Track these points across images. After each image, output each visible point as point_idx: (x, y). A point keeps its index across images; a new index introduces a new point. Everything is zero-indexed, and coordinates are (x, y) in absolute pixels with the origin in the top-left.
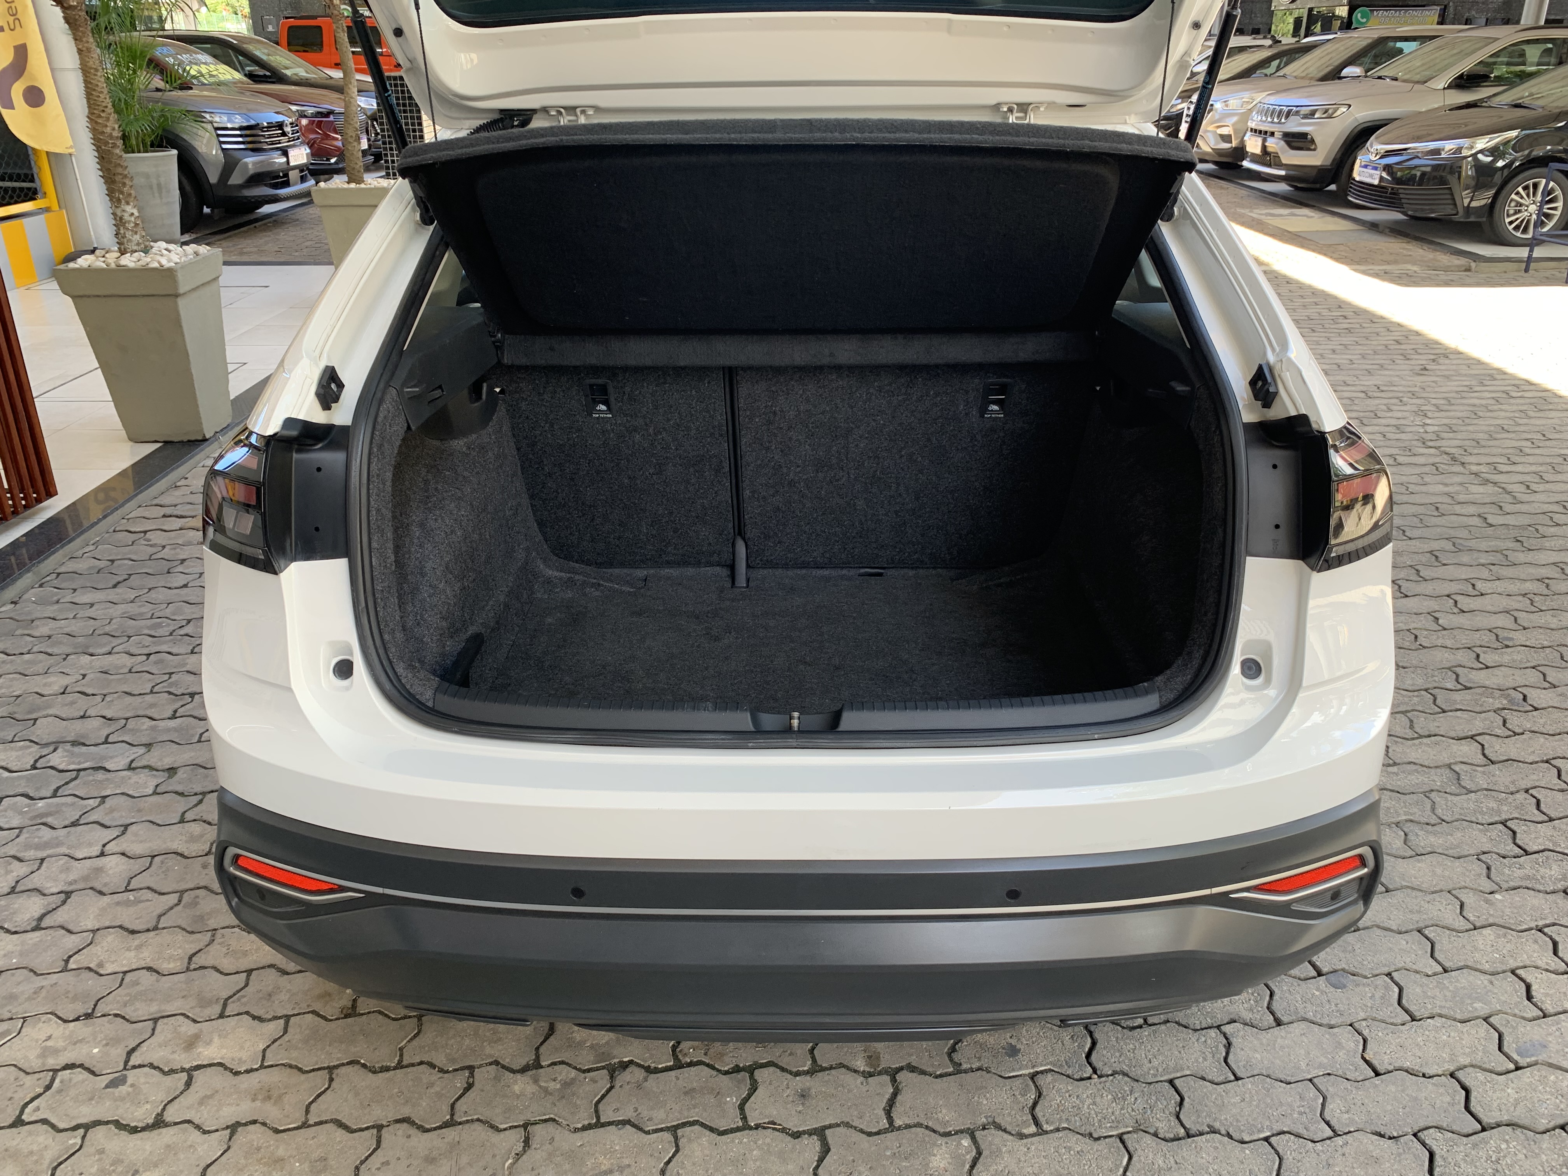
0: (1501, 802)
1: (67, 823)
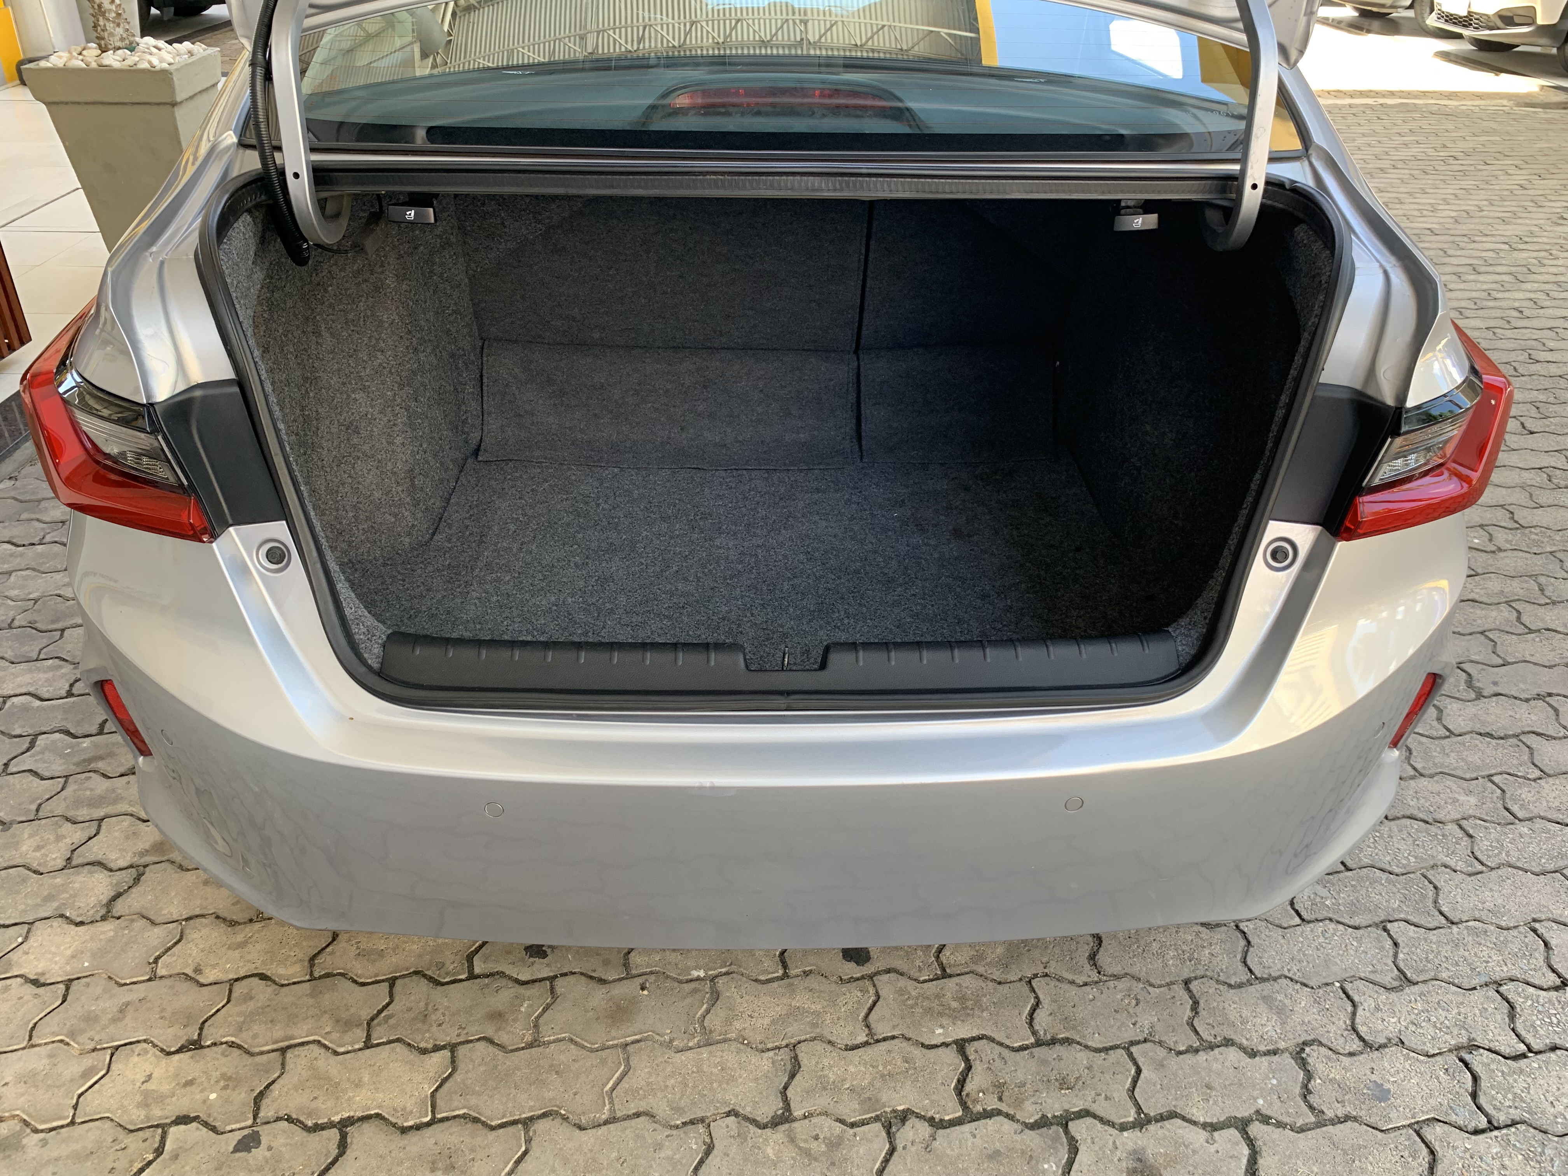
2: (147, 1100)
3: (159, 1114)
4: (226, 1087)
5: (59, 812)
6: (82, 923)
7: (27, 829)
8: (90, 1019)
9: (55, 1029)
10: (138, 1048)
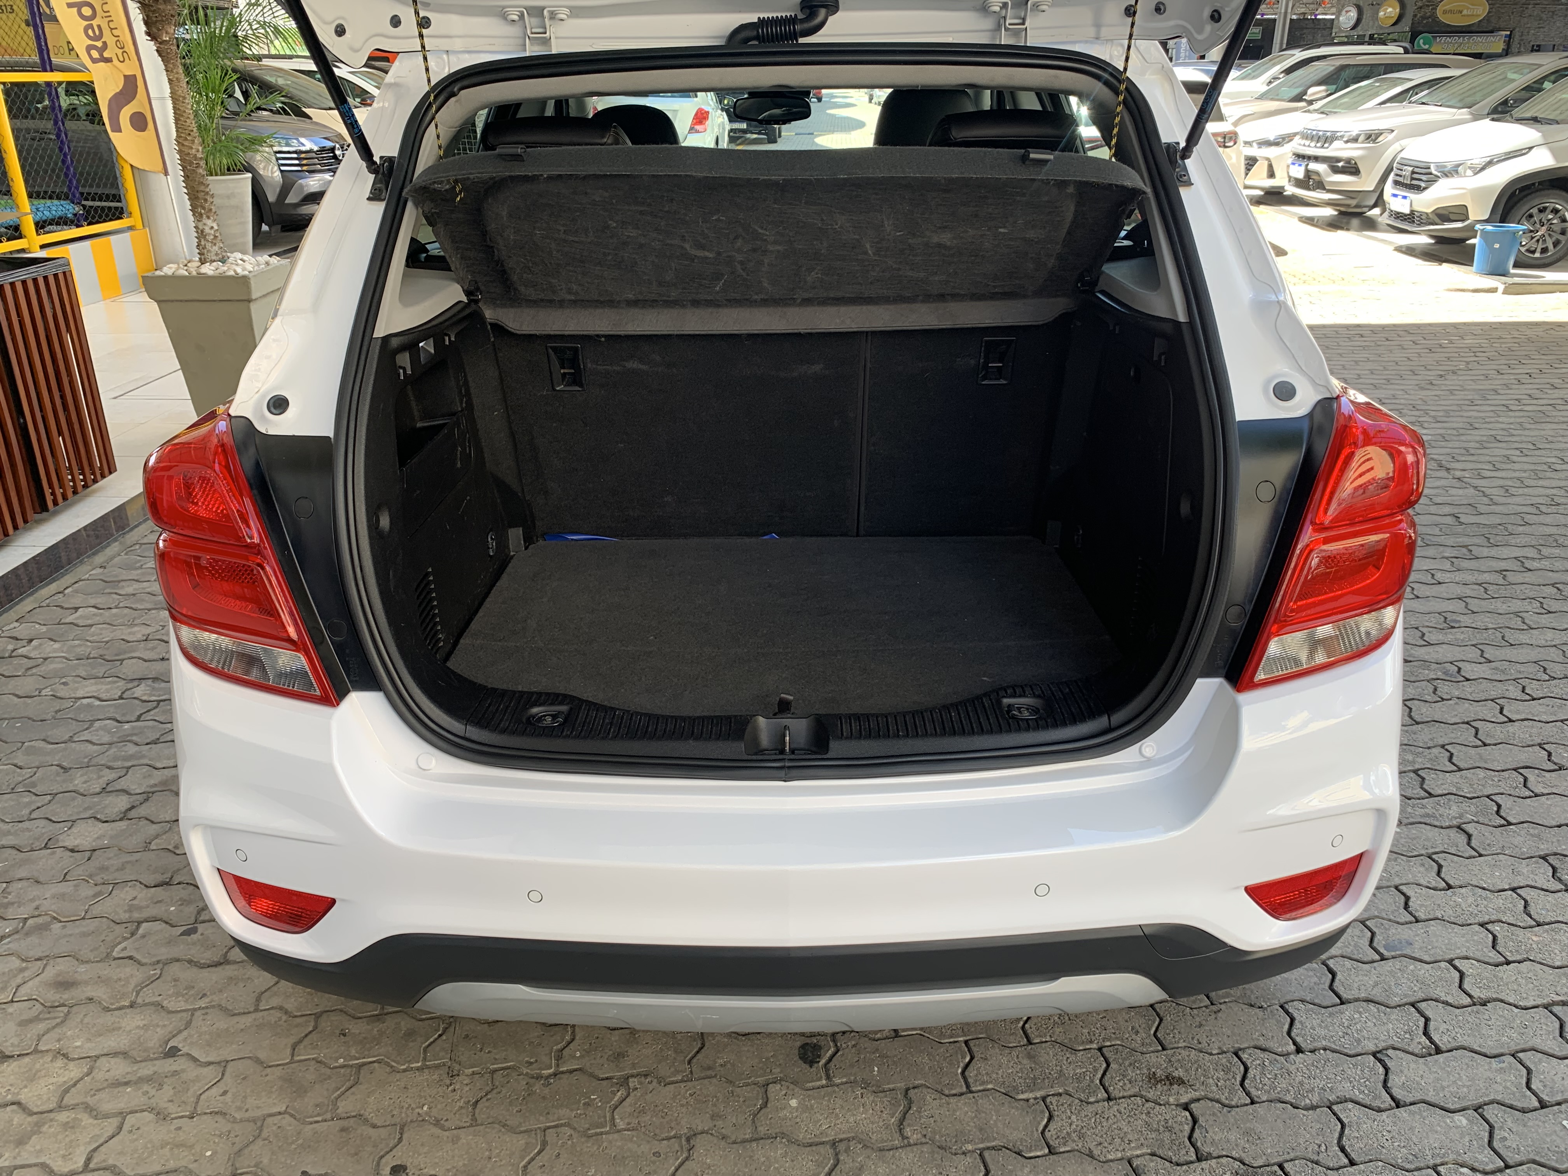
0: (1417, 754)
1: (148, 741)
2: (131, 909)
3: (136, 915)
4: (181, 905)
5: (103, 762)
6: (107, 822)
7: (80, 772)
8: (104, 869)
9: (81, 873)
10: (130, 884)
